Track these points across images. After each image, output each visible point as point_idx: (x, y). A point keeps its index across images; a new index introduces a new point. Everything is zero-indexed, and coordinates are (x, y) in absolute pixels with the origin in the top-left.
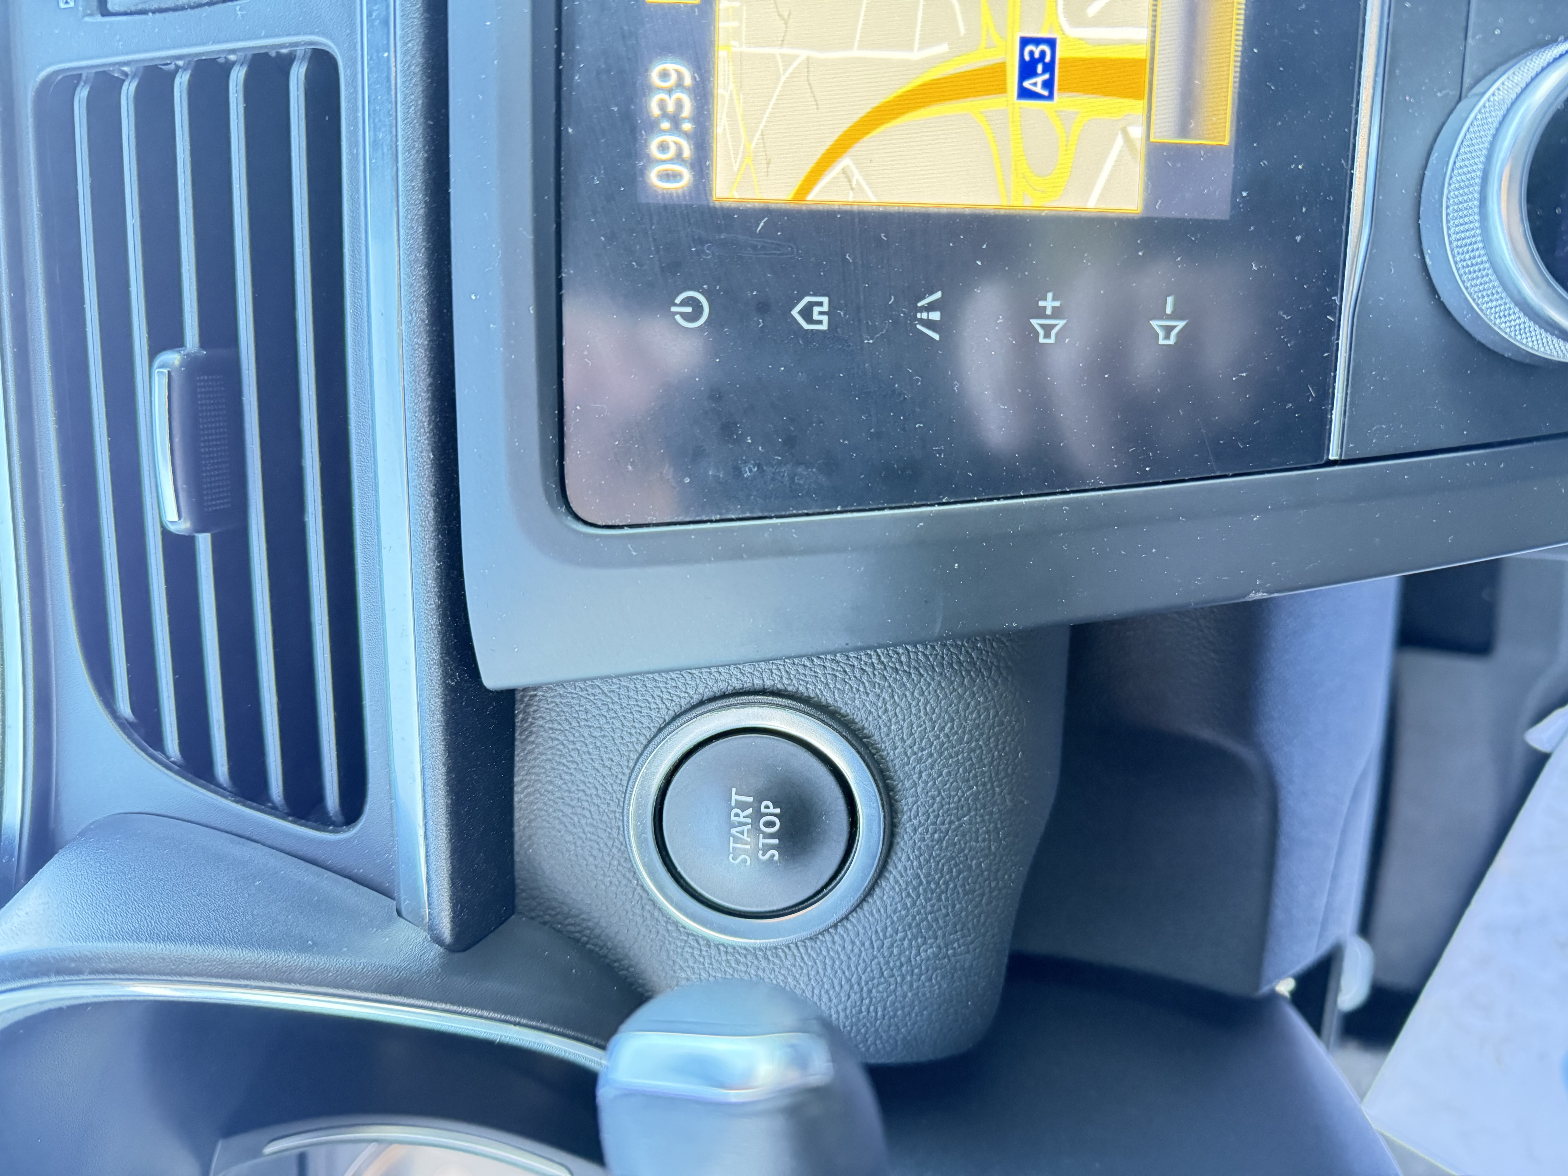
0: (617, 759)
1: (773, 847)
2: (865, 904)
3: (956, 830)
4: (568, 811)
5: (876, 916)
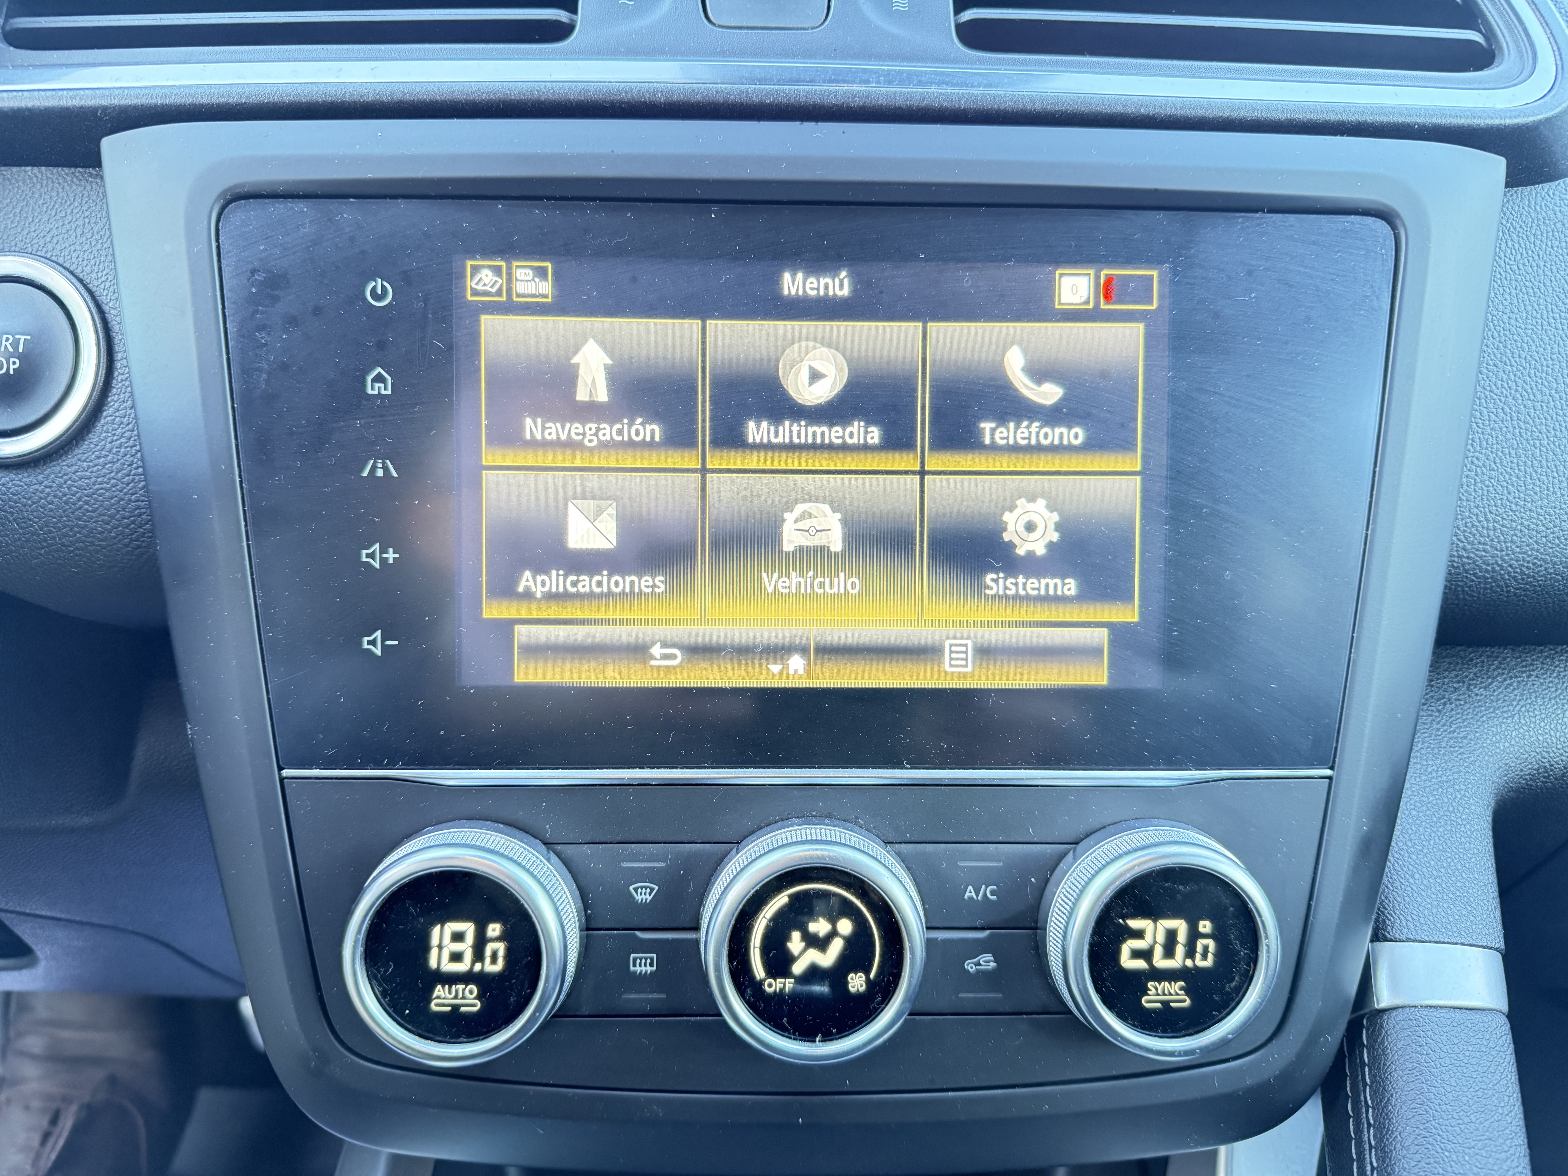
0: (58, 247)
4: (17, 211)
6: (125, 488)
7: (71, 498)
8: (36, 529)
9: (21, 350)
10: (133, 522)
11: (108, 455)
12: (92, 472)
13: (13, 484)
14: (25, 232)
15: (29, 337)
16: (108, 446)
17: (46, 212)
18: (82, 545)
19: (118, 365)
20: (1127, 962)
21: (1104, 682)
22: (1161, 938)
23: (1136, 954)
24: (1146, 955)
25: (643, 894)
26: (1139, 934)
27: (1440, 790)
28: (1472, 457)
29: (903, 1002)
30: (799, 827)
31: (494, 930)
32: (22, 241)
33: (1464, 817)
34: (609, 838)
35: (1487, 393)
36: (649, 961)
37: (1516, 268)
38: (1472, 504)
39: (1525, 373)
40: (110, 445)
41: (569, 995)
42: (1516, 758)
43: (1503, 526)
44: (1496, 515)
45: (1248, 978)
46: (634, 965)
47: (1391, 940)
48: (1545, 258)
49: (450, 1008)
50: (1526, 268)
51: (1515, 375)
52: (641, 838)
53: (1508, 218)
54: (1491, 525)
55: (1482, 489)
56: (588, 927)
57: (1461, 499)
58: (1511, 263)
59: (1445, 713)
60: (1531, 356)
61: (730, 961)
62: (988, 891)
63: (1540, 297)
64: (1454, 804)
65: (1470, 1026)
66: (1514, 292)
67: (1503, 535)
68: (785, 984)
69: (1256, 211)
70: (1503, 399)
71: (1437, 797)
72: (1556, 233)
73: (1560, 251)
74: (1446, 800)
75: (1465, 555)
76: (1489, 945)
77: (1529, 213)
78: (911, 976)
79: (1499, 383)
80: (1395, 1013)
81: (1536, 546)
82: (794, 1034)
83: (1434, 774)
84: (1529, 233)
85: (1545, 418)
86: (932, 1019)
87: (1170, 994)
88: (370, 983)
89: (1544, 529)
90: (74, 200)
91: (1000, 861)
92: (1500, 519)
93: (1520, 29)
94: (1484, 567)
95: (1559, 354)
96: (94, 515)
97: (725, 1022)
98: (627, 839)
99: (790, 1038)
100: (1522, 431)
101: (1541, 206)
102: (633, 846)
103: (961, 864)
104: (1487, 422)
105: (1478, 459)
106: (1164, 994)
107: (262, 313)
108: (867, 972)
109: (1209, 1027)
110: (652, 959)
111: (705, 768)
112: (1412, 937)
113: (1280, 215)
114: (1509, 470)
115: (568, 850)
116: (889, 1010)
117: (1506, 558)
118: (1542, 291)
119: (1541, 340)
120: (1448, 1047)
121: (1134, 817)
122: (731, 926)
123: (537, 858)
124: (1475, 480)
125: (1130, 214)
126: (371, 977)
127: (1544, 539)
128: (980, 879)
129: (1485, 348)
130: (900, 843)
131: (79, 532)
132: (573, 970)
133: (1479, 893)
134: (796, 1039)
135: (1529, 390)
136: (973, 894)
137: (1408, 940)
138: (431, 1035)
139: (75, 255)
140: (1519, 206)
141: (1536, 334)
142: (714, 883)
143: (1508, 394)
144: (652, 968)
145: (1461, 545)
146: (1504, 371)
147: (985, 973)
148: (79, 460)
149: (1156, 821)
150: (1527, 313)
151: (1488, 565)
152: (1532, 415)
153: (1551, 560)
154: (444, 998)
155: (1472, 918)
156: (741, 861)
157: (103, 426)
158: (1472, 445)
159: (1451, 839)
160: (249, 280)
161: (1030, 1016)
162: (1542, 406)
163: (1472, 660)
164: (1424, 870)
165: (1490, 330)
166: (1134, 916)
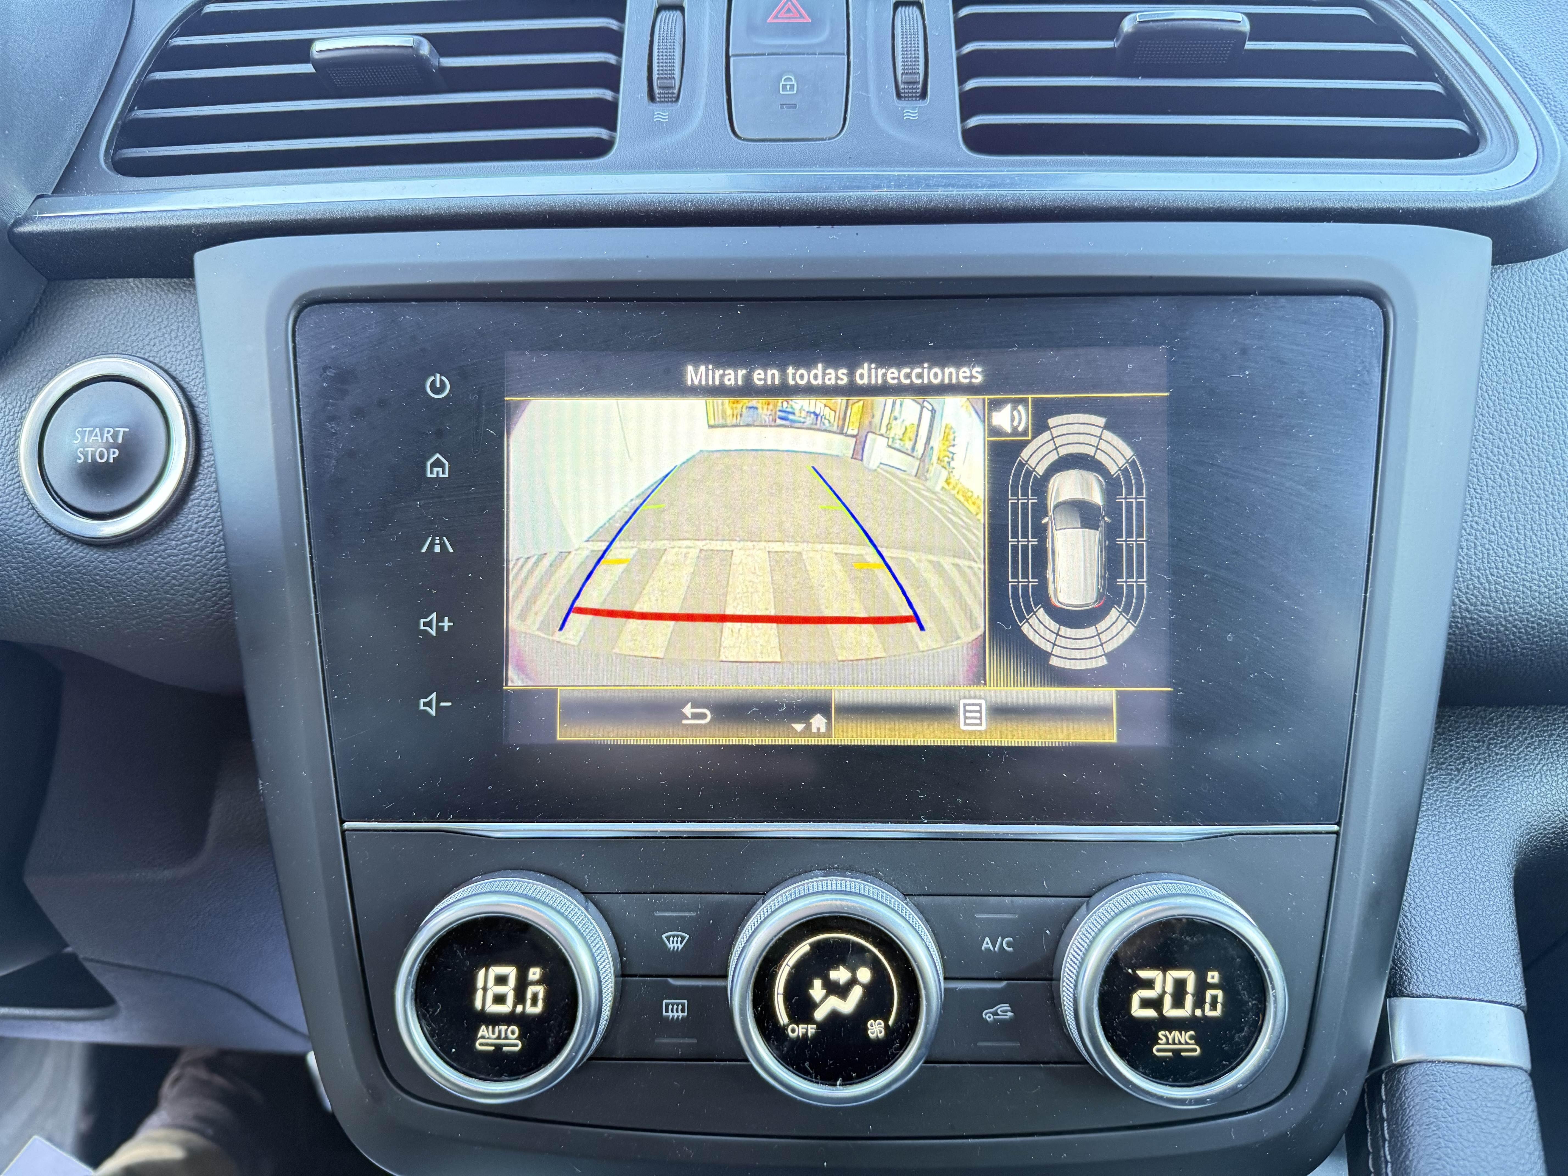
0: (155, 349)
1: (86, 457)
2: (49, 528)
3: (104, 593)
4: (120, 317)
5: (40, 537)
6: (208, 564)
7: (160, 574)
8: (129, 602)
9: (120, 441)
10: (215, 595)
11: (193, 535)
12: (179, 550)
13: (110, 561)
14: (127, 336)
15: (127, 430)
16: (195, 526)
17: (145, 318)
18: (169, 616)
19: (205, 453)
20: (1137, 1011)
21: (1114, 740)
22: (1169, 988)
23: (1146, 1003)
24: (1156, 1004)
25: (675, 942)
26: (1149, 984)
27: (1459, 848)
28: (1472, 521)
29: (919, 1048)
30: (821, 879)
31: (534, 974)
32: (124, 344)
33: (1483, 874)
34: (643, 888)
35: (1484, 460)
36: (680, 1007)
37: (1509, 340)
38: (1473, 567)
39: (1522, 440)
40: (196, 525)
41: (605, 1038)
42: (1539, 817)
43: (1505, 588)
44: (1497, 577)
45: (1257, 1029)
46: (667, 1011)
47: (1408, 996)
48: (1537, 330)
49: (493, 1048)
50: (1519, 340)
51: (1511, 442)
52: (673, 890)
53: (1499, 294)
54: (1493, 587)
55: (1482, 552)
56: (623, 974)
57: (1461, 562)
58: (1504, 335)
59: (1466, 771)
60: (1526, 424)
61: (755, 1006)
62: (1005, 943)
63: (1533, 367)
64: (1473, 862)
65: (1488, 1082)
66: (1507, 363)
67: (1505, 596)
68: (807, 1030)
69: (1249, 294)
70: (1500, 466)
71: (1456, 854)
72: (1548, 307)
73: (1552, 323)
74: (1464, 857)
75: (1469, 616)
76: (1509, 1002)
77: (1520, 288)
78: (927, 1023)
79: (1496, 450)
80: (1412, 1068)
81: (1539, 607)
82: (816, 1078)
83: (1453, 832)
84: (1520, 307)
85: (1543, 483)
86: (952, 1067)
87: (1180, 1043)
88: (420, 1023)
89: (1546, 590)
90: (170, 307)
91: (1015, 914)
92: (1502, 581)
93: (1502, 117)
94: (1488, 627)
95: (1555, 421)
96: (181, 588)
97: (751, 1066)
98: (660, 890)
99: (812, 1081)
100: (1520, 496)
101: (1532, 281)
102: (665, 896)
103: (978, 916)
104: (1485, 488)
105: (1477, 523)
106: (1174, 1043)
107: (333, 405)
108: (886, 1021)
109: (1219, 1077)
110: (683, 1005)
111: (732, 821)
112: (1429, 993)
113: (1271, 297)
114: (1509, 533)
115: (604, 899)
116: (906, 1056)
117: (1510, 618)
118: (1536, 362)
119: (1536, 408)
120: (1465, 1103)
121: (1145, 871)
122: (755, 973)
123: (576, 906)
124: (1475, 543)
125: (1127, 300)
126: (421, 1017)
127: (1547, 600)
128: (996, 931)
129: (1481, 417)
130: (919, 895)
131: (167, 605)
132: (608, 1013)
133: (1499, 950)
134: (817, 1083)
135: (1526, 457)
136: (990, 946)
137: (1425, 996)
138: (474, 1073)
139: (169, 356)
140: (1510, 282)
141: (1531, 402)
142: (741, 932)
143: (1505, 460)
144: (683, 1014)
145: (1463, 606)
146: (1500, 439)
147: (1004, 1022)
148: (168, 539)
149: (1165, 875)
150: (1521, 382)
151: (1493, 625)
152: (1530, 480)
153: (1556, 621)
154: (488, 1038)
155: (1491, 975)
156: (765, 911)
157: (190, 508)
158: (1471, 510)
159: (1470, 896)
160: (321, 376)
161: (1047, 1065)
162: (1539, 472)
163: (1492, 719)
164: (1442, 926)
165: (1484, 400)
166: (1143, 967)
